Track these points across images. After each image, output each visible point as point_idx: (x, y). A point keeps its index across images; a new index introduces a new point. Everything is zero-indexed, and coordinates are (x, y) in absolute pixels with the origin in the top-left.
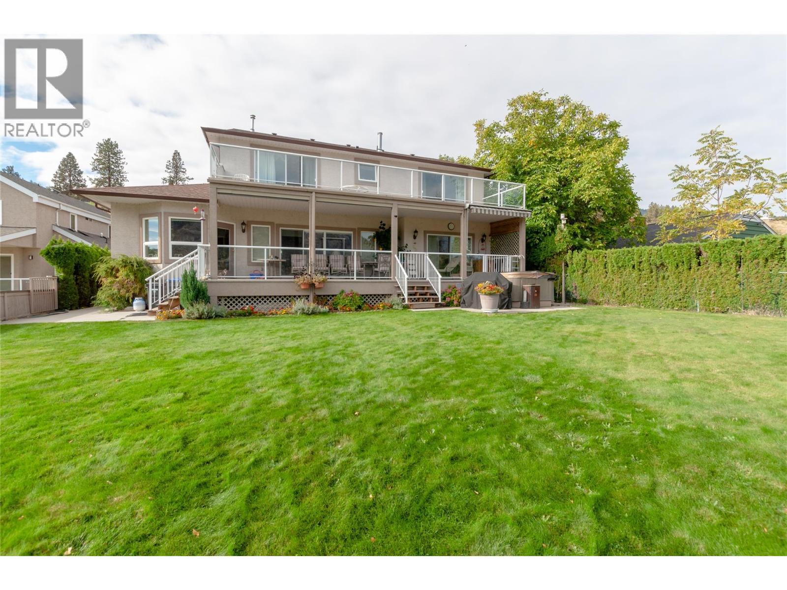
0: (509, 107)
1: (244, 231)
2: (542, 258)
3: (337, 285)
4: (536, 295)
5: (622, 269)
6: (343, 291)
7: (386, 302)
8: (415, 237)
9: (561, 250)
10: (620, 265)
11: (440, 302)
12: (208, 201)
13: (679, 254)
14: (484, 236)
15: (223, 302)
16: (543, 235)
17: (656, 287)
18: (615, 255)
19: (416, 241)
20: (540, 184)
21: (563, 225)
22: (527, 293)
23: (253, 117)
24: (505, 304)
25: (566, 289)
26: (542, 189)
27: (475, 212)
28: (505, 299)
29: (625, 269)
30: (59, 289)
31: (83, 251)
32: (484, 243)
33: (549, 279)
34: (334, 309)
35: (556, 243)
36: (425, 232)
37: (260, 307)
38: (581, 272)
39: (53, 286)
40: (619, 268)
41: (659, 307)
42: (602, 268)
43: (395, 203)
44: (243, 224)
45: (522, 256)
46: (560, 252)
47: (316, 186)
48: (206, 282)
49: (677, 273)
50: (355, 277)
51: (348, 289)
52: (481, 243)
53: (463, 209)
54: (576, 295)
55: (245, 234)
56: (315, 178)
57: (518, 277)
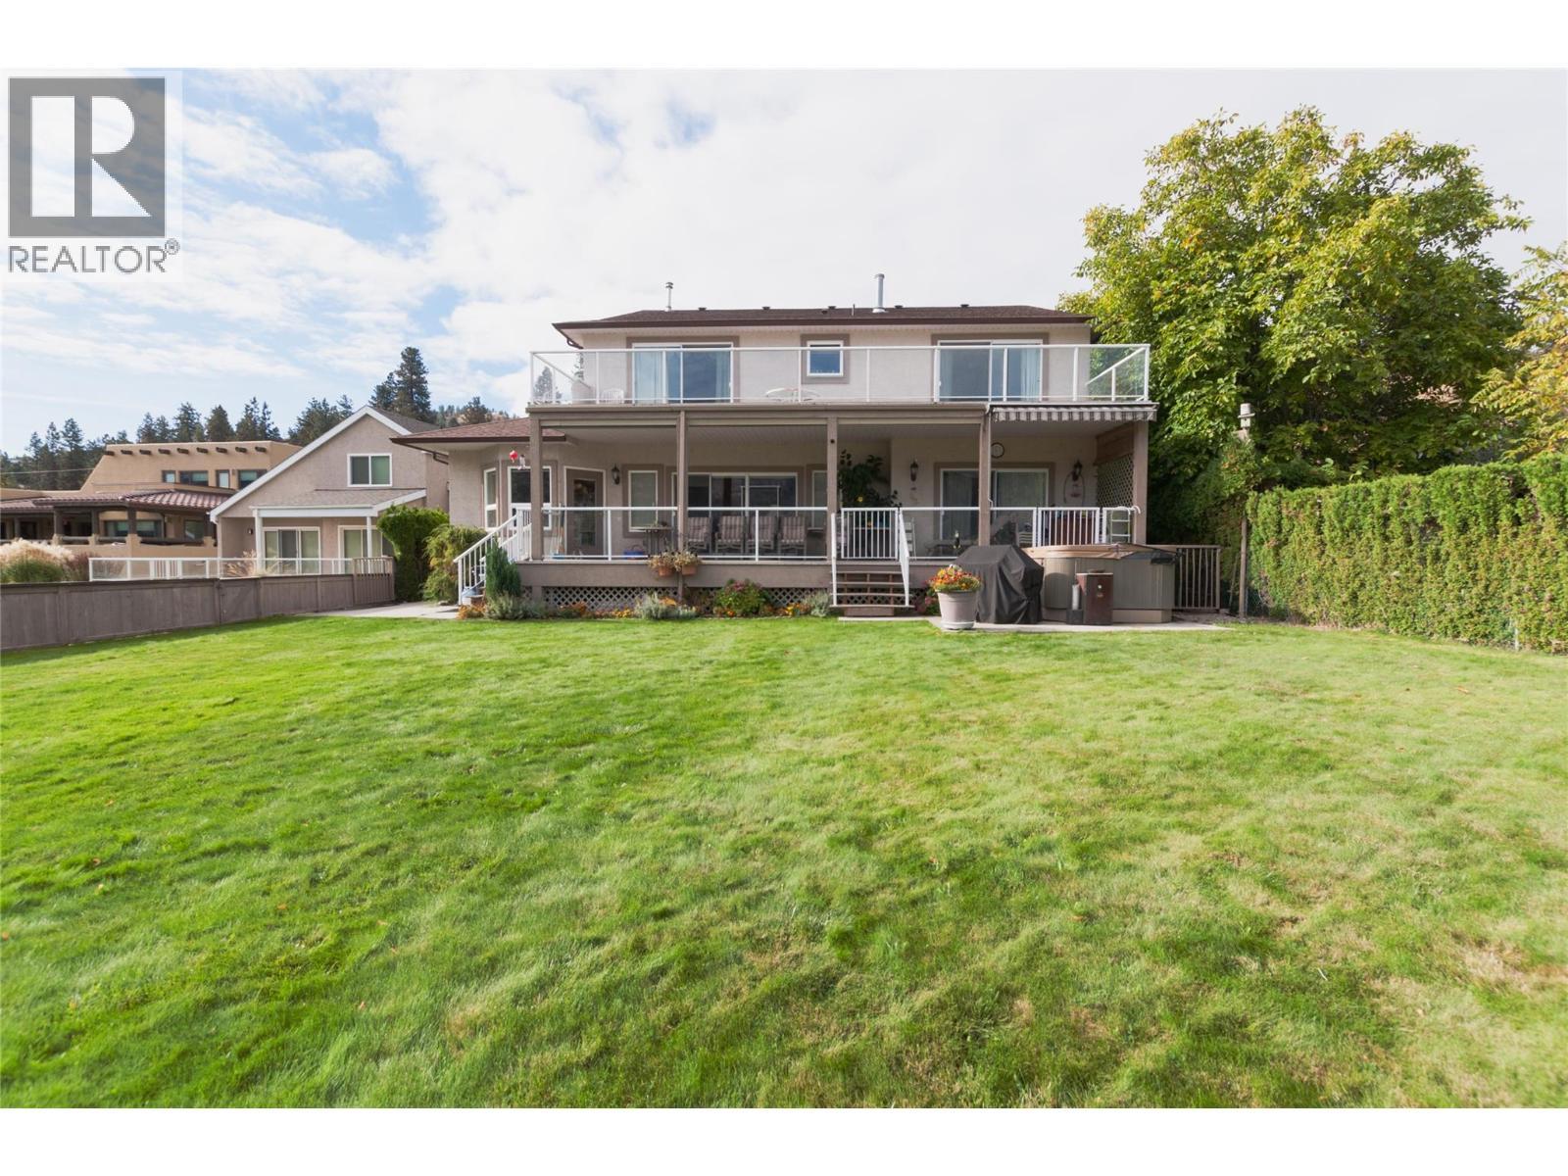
0: (1150, 166)
1: (617, 481)
2: (1197, 512)
3: (726, 569)
4: (1100, 595)
5: (1353, 535)
6: (732, 582)
7: (805, 602)
8: (913, 478)
9: (1232, 491)
10: (1346, 524)
11: (907, 604)
12: (527, 439)
13: (1467, 496)
14: (1078, 465)
15: (552, 596)
16: (1206, 457)
17: (1420, 581)
18: (1335, 500)
19: (916, 484)
20: (1190, 339)
21: (1245, 431)
22: (1080, 590)
23: (670, 286)
24: (1019, 613)
25: (1247, 585)
26: (1197, 349)
27: (1002, 418)
28: (1020, 602)
29: (1359, 535)
30: (395, 574)
31: (426, 521)
32: (1079, 482)
33: (1154, 561)
34: (705, 613)
35: (1223, 474)
36: (937, 466)
37: (603, 605)
38: (1273, 542)
39: (390, 570)
40: (1346, 533)
41: (1424, 635)
42: (1311, 532)
43: (832, 416)
44: (615, 469)
45: (1138, 508)
46: (1233, 497)
47: (732, 398)
48: (525, 565)
49: (1463, 546)
50: (757, 556)
51: (741, 577)
52: (1071, 482)
53: (981, 414)
54: (1273, 597)
55: (619, 487)
56: (728, 381)
57: (1068, 555)
